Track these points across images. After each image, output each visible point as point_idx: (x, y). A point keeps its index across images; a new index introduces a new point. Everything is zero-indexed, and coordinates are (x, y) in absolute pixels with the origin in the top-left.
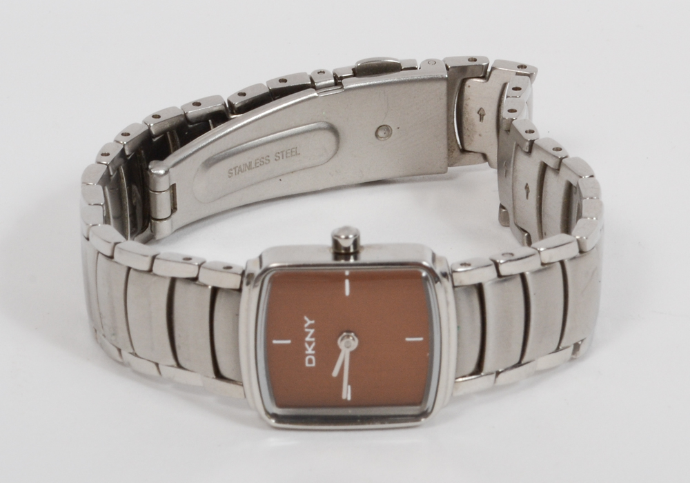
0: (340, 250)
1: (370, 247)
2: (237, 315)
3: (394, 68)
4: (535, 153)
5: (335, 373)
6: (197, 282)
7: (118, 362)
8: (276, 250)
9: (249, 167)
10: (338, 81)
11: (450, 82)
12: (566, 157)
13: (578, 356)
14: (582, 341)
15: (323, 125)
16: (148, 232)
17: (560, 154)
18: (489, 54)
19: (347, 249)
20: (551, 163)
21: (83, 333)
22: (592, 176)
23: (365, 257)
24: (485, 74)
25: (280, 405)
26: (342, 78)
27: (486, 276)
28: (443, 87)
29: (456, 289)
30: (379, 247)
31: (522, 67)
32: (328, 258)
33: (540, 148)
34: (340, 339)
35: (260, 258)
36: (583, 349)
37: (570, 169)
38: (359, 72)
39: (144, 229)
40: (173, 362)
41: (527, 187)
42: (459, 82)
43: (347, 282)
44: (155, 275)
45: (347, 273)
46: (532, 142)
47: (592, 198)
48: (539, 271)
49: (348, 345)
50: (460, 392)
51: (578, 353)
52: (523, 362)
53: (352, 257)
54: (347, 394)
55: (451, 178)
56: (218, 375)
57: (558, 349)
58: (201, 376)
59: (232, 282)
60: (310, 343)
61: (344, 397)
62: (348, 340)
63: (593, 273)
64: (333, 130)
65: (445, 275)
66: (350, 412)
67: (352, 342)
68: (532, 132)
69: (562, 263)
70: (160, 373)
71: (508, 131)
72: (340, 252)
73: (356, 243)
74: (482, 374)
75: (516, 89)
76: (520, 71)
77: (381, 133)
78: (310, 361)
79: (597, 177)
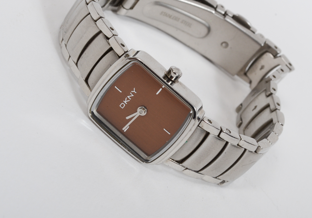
0: (169, 76)
1: (181, 84)
2: (111, 65)
3: (248, 27)
4: (270, 98)
5: (128, 118)
6: (107, 40)
7: (59, 43)
8: (146, 54)
9: (170, 17)
10: (225, 15)
11: (262, 48)
12: (279, 110)
13: (221, 185)
14: (227, 181)
15: (207, 25)
16: (116, 8)
17: (278, 107)
18: (283, 51)
19: (172, 77)
20: (272, 107)
21: (59, 22)
22: (282, 125)
23: (175, 87)
24: (275, 55)
25: (98, 111)
26: (227, 15)
27: (214, 132)
28: (258, 48)
29: (198, 127)
30: (184, 87)
31: (290, 64)
32: (161, 75)
33: (273, 98)
34: (140, 108)
35: (138, 52)
36: (225, 184)
37: (277, 115)
38: (236, 18)
39: (116, 6)
40: (76, 62)
41: (256, 107)
42: (264, 50)
43: (161, 89)
44: (96, 24)
45: (163, 87)
46: (271, 94)
47: (276, 134)
48: (234, 146)
49: (141, 112)
50: (167, 164)
51: (222, 184)
52: (199, 172)
53: (171, 82)
54: (125, 129)
55: (234, 79)
56: (86, 80)
57: (216, 178)
58: (80, 75)
59: (119, 52)
60: (128, 99)
61: (123, 129)
62: (143, 110)
63: (253, 162)
64: (209, 29)
65: (199, 119)
66: (121, 136)
67: (144, 113)
68: (275, 90)
69: (245, 150)
70: (68, 60)
71: (267, 82)
72: (168, 76)
73: (177, 78)
74: (181, 164)
75: (282, 70)
76: (288, 65)
77: (224, 45)
78: (122, 106)
79: (284, 127)
